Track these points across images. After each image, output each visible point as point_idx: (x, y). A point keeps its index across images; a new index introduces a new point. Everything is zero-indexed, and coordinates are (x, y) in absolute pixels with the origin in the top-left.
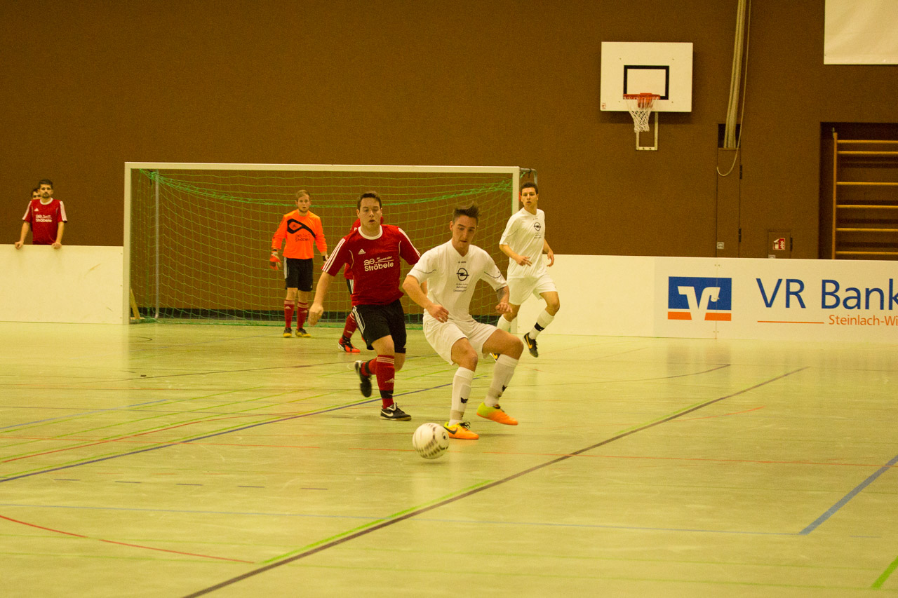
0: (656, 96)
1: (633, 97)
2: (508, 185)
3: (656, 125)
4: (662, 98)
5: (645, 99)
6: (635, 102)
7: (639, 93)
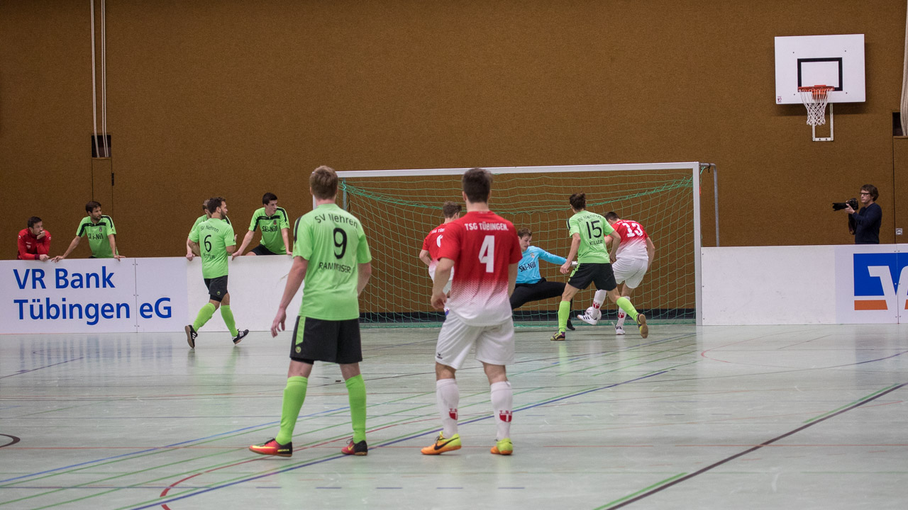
0: (830, 87)
1: (808, 89)
2: (689, 181)
3: (832, 116)
4: (836, 89)
5: (820, 91)
6: (810, 94)
7: (813, 86)
